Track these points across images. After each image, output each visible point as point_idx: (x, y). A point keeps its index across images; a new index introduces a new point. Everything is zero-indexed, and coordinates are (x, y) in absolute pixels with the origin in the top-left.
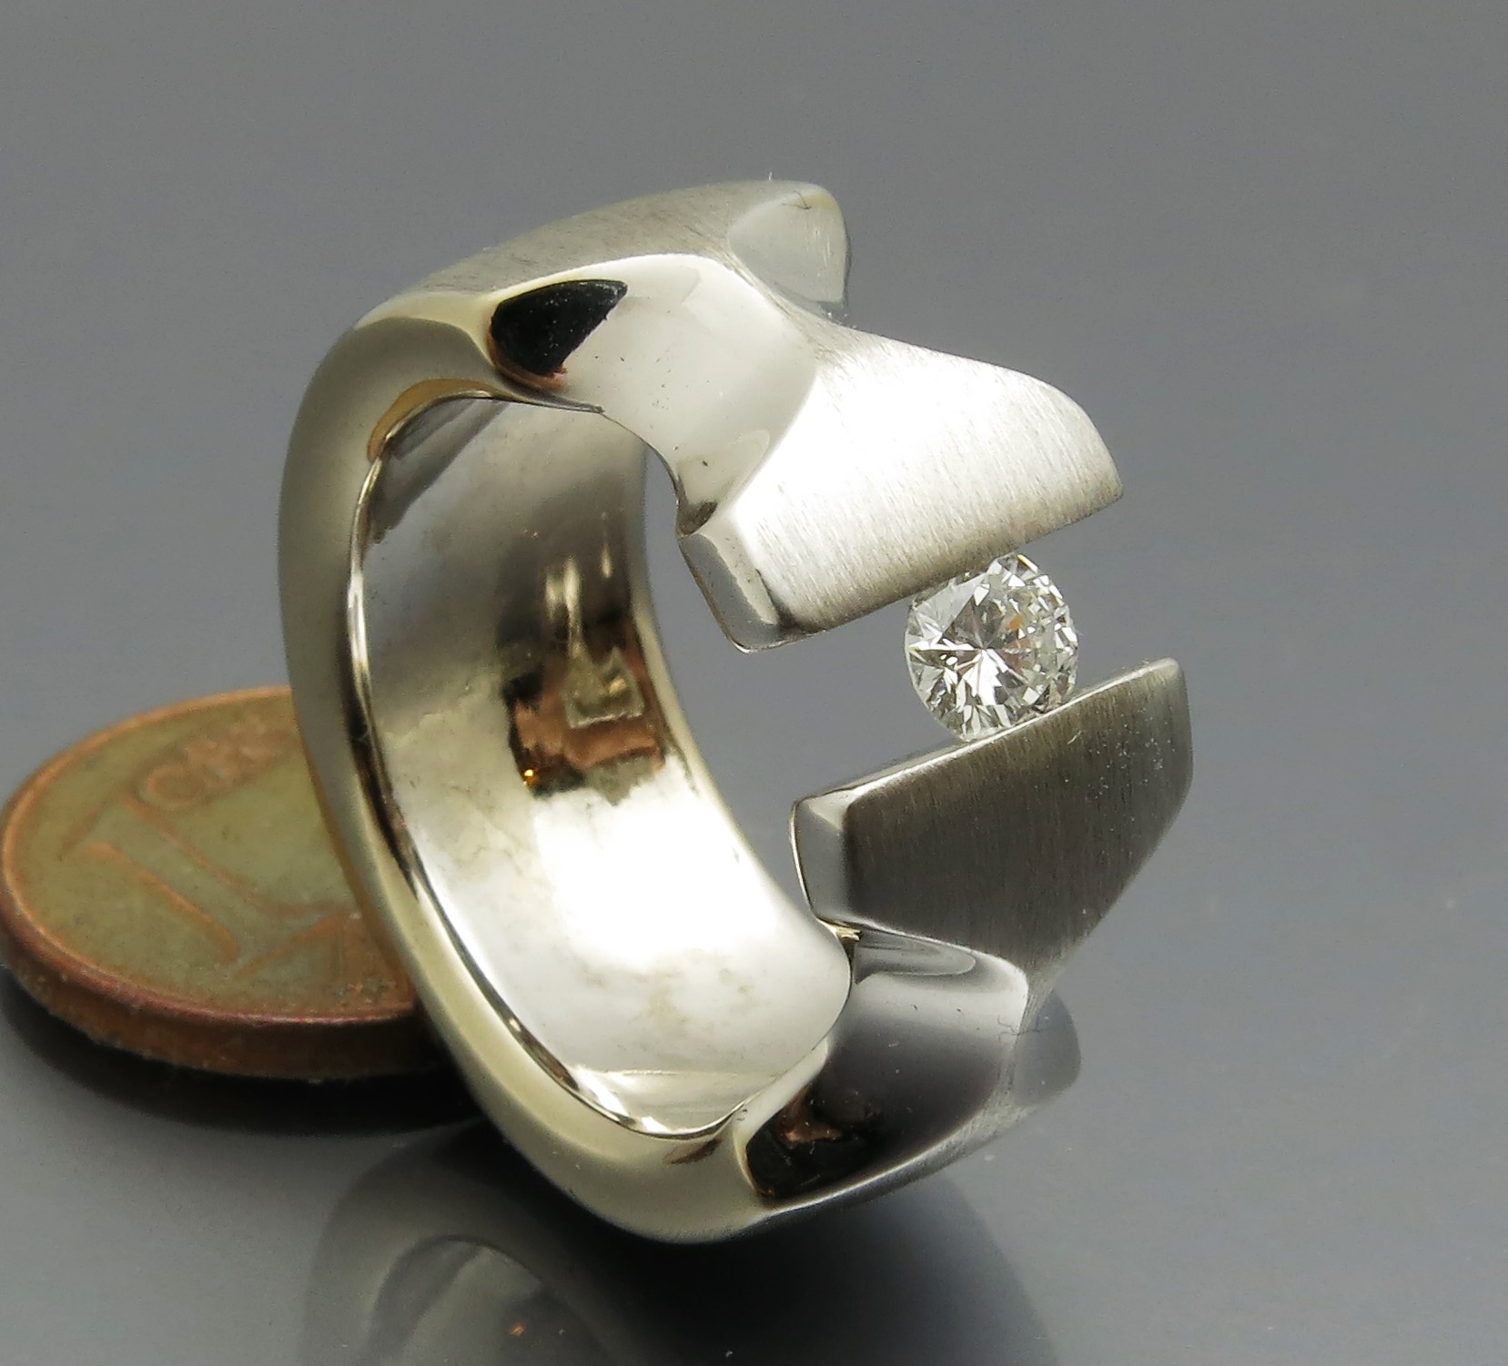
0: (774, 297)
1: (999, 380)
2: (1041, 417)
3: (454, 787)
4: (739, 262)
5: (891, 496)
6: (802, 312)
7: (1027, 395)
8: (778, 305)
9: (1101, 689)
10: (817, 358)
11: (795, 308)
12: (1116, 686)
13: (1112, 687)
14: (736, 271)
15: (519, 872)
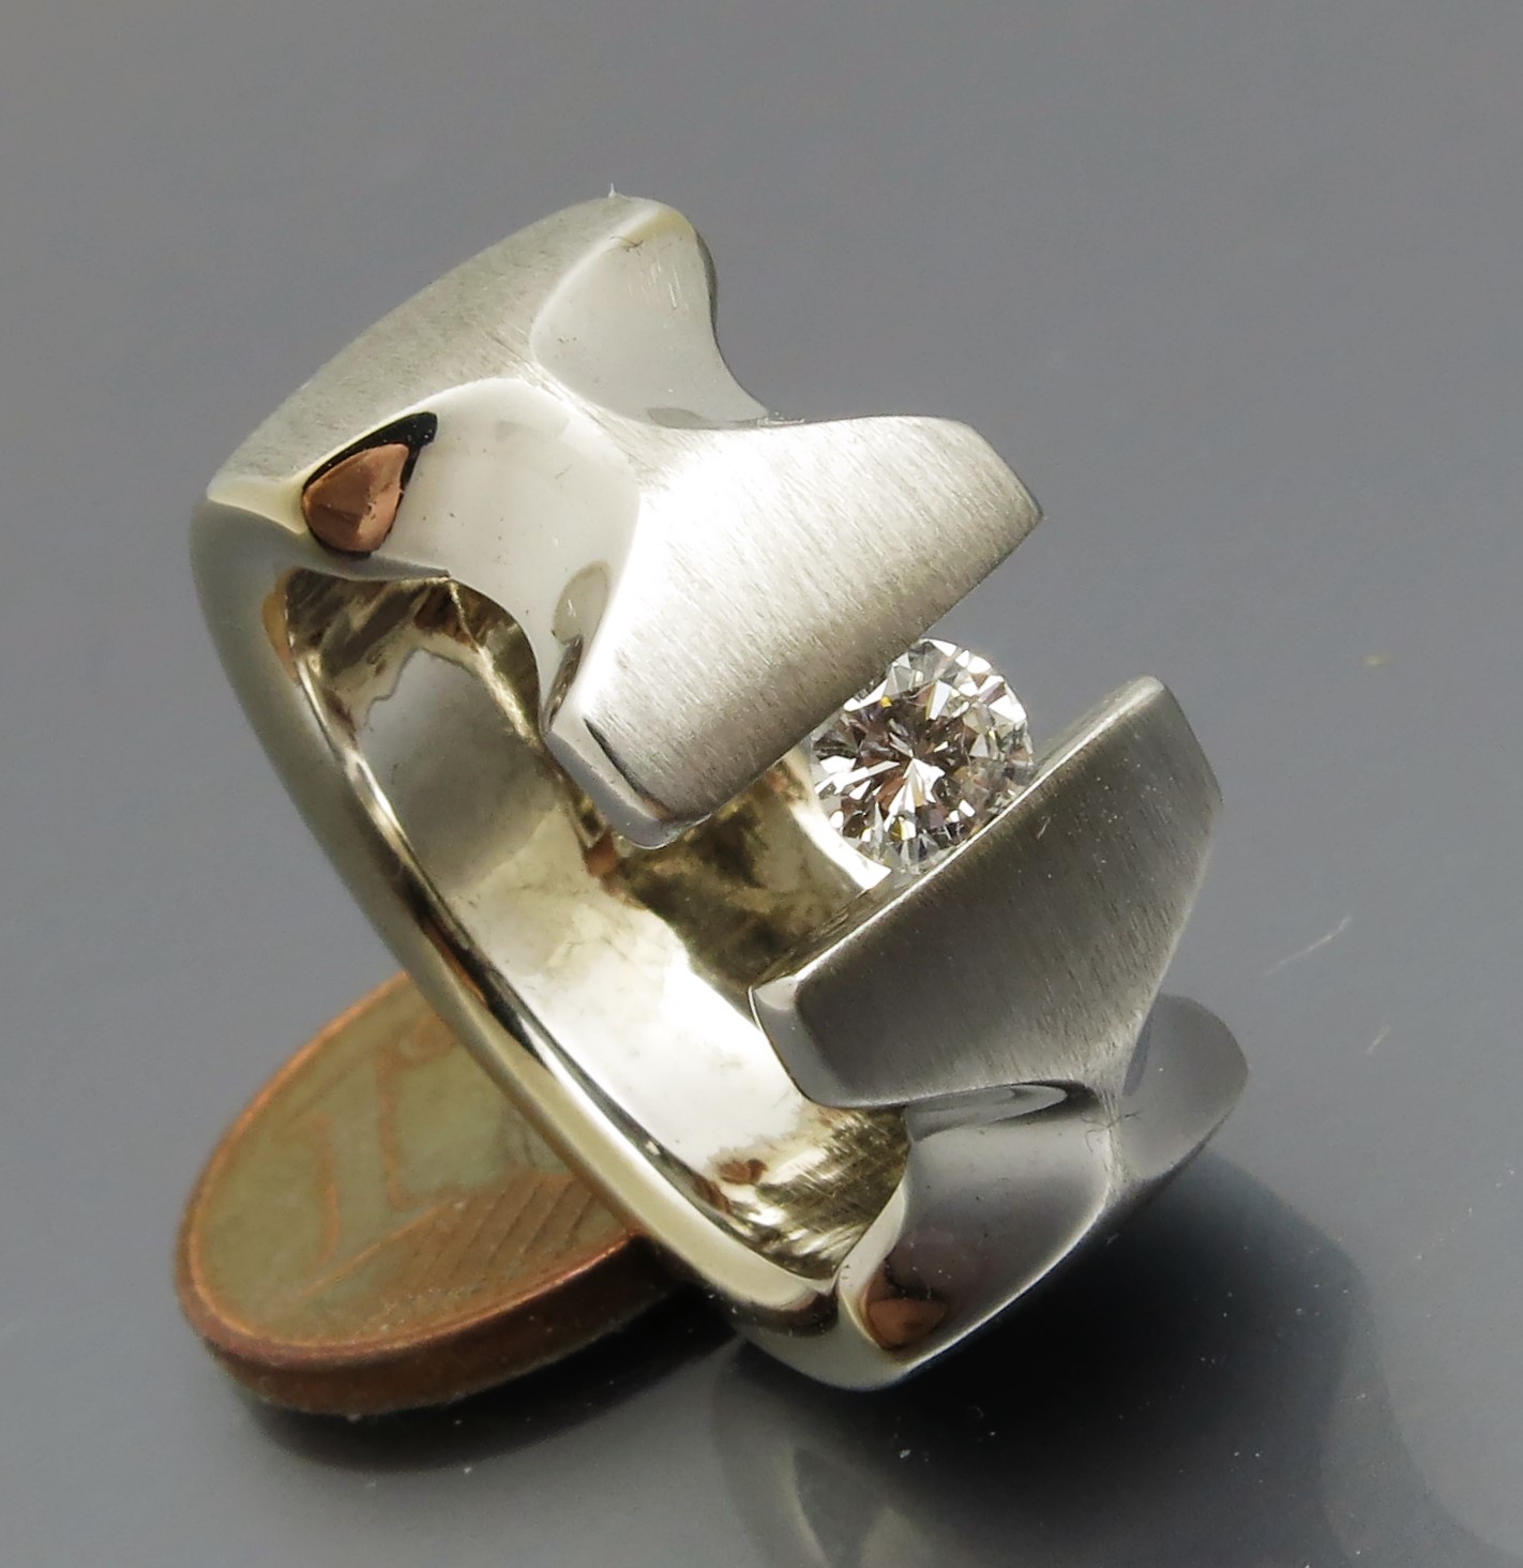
0: (589, 409)
1: (859, 439)
2: (917, 466)
3: (525, 888)
4: (547, 374)
5: (751, 633)
6: (622, 420)
7: (896, 444)
8: (594, 419)
9: (1063, 761)
10: (640, 483)
11: (614, 417)
12: (1081, 750)
13: (1077, 754)
14: (544, 386)
15: (624, 957)
